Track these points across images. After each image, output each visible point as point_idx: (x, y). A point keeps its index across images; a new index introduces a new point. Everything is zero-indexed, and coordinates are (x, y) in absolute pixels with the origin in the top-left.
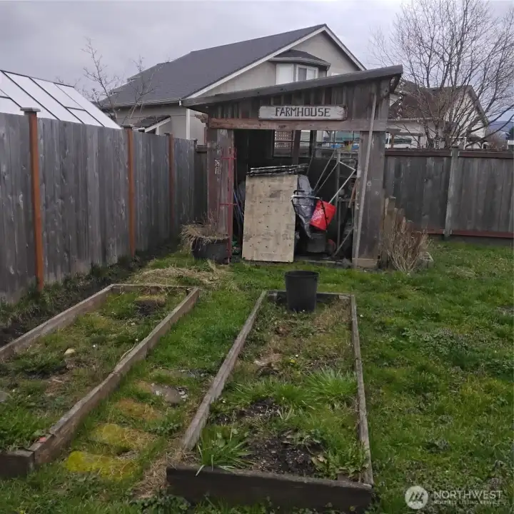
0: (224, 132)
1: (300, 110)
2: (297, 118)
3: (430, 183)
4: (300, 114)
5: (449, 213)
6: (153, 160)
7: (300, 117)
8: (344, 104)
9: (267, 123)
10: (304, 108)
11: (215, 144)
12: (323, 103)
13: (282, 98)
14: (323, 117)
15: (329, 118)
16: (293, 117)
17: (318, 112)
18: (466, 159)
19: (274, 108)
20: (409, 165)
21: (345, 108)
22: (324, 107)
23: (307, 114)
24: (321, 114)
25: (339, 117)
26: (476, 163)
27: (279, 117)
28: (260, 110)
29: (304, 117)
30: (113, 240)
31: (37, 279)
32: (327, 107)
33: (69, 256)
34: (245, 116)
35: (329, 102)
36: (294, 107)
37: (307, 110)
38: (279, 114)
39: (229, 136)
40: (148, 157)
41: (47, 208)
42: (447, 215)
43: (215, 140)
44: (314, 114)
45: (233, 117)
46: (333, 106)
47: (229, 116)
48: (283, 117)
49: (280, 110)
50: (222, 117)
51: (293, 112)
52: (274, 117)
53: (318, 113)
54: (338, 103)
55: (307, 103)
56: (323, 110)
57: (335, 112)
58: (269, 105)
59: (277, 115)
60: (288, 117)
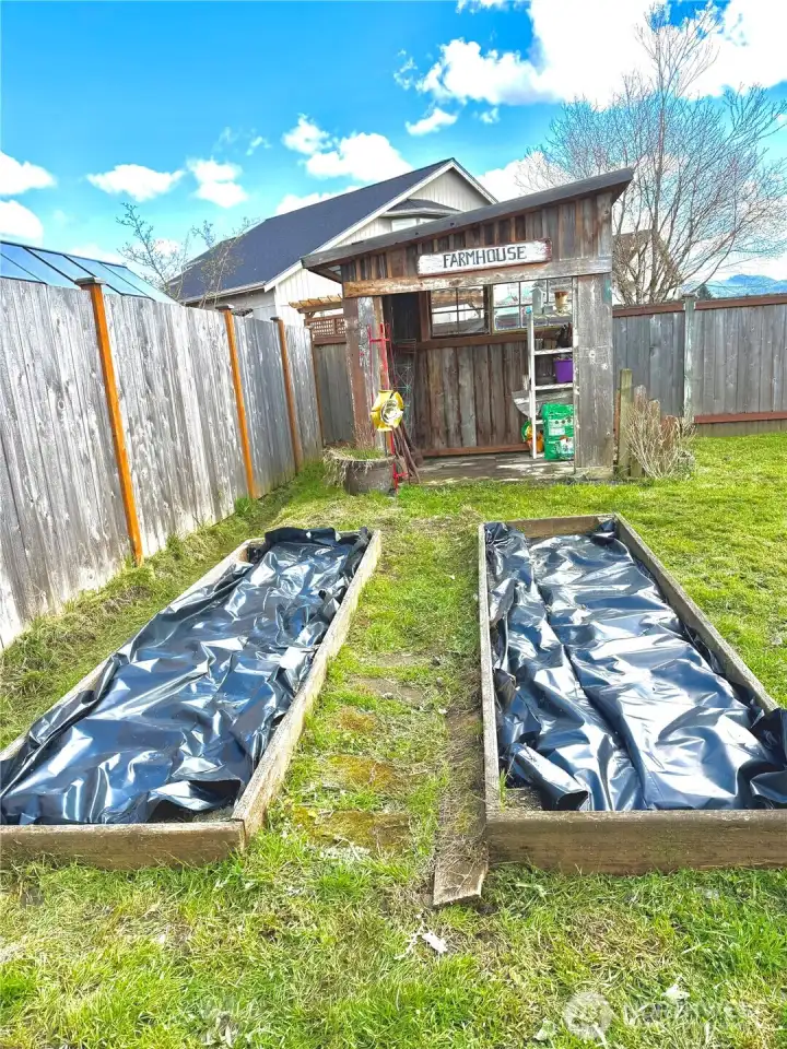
0: (368, 302)
1: (480, 254)
2: (476, 266)
3: (657, 352)
4: (481, 260)
5: (688, 392)
6: (261, 359)
7: (481, 265)
8: (545, 236)
9: (431, 280)
10: (486, 250)
11: (356, 322)
12: (513, 239)
13: (451, 238)
14: (517, 261)
15: (526, 261)
16: (471, 266)
17: (507, 253)
18: (706, 312)
19: (440, 257)
20: (624, 329)
21: (547, 242)
22: (516, 246)
23: (491, 259)
24: (511, 256)
25: (541, 257)
26: (720, 317)
27: (449, 269)
28: (420, 262)
29: (488, 265)
30: (225, 480)
31: (132, 544)
32: (518, 245)
33: (170, 506)
34: (398, 274)
35: (522, 237)
36: (470, 251)
37: (491, 252)
38: (448, 263)
39: (376, 306)
40: (253, 353)
41: (132, 435)
42: (686, 397)
43: (356, 314)
44: (501, 257)
45: (379, 277)
46: (530, 241)
47: (373, 276)
48: (455, 267)
49: (449, 258)
50: (363, 279)
51: (471, 260)
52: (442, 270)
53: (508, 256)
54: (536, 237)
55: (490, 243)
56: (515, 250)
57: (534, 250)
58: (432, 252)
59: (445, 266)
60: (463, 268)
